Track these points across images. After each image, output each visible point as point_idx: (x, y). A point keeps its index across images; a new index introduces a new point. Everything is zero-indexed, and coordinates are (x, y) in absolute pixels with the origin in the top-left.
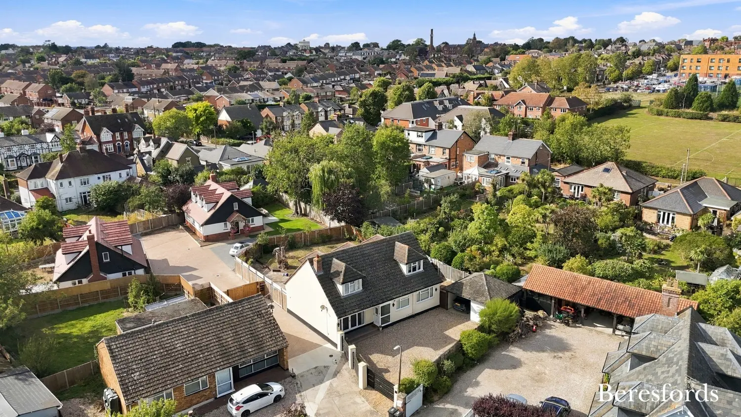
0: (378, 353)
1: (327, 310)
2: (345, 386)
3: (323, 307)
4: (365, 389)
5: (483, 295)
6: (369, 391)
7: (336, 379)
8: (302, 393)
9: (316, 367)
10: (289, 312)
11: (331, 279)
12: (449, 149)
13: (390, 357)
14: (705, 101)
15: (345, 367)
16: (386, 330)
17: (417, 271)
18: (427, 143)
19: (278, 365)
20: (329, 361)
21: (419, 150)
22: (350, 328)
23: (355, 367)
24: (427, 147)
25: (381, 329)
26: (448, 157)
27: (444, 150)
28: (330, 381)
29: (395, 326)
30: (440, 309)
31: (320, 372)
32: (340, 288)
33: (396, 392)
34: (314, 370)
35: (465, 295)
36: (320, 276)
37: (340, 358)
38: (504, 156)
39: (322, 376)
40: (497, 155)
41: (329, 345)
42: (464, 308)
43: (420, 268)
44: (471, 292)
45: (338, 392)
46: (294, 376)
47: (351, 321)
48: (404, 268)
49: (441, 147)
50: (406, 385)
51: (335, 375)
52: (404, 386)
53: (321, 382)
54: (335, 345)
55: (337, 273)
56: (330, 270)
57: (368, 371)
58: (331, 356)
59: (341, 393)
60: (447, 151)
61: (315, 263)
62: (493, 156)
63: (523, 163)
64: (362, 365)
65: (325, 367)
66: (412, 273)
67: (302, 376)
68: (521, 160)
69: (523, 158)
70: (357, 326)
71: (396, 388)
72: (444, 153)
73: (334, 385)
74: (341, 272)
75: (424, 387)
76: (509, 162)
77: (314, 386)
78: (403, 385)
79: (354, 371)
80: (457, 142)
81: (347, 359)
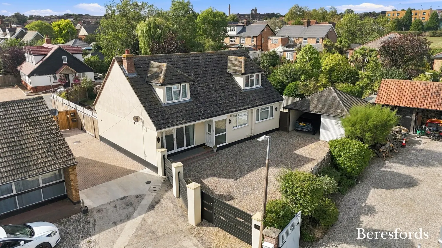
0: (213, 176)
1: (143, 122)
2: (167, 222)
3: (136, 119)
4: (198, 225)
5: (336, 107)
6: (205, 228)
7: (152, 212)
8: (93, 238)
9: (124, 198)
10: (102, 139)
11: (147, 83)
12: (256, 37)
13: (230, 180)
14: (419, 25)
15: (167, 195)
16: (221, 152)
17: (255, 86)
18: (238, 35)
19: (65, 197)
20: (144, 188)
21: (232, 41)
22: (176, 150)
23: (182, 193)
24: (238, 38)
25: (215, 150)
26: (255, 44)
27: (252, 38)
28: (143, 216)
29: (232, 148)
30: (281, 132)
31: (129, 204)
32: (160, 93)
33: (257, 227)
34: (120, 202)
35: (314, 109)
36: (133, 78)
37: (160, 185)
38: (302, 38)
39: (131, 209)
40: (295, 37)
41: (147, 171)
42: (310, 127)
43: (257, 84)
44: (320, 106)
45: (154, 233)
46: (86, 211)
47: (177, 140)
48: (240, 81)
49: (250, 37)
50: (276, 212)
51: (152, 207)
52: (274, 215)
53: (128, 217)
54: (155, 169)
55: (157, 75)
56: (146, 74)
57: (204, 196)
58: (149, 182)
59: (159, 234)
60: (255, 39)
61: (125, 61)
62: (292, 39)
63: (318, 42)
64: (192, 188)
65: (137, 196)
66: (249, 88)
67: (99, 211)
68: (316, 39)
69: (318, 38)
70: (185, 148)
71: (257, 218)
72: (252, 41)
73: (149, 221)
74: (161, 72)
75: (303, 216)
76: (306, 42)
77: (115, 224)
78: (272, 212)
79: (181, 199)
80: (262, 32)
81: (171, 186)
